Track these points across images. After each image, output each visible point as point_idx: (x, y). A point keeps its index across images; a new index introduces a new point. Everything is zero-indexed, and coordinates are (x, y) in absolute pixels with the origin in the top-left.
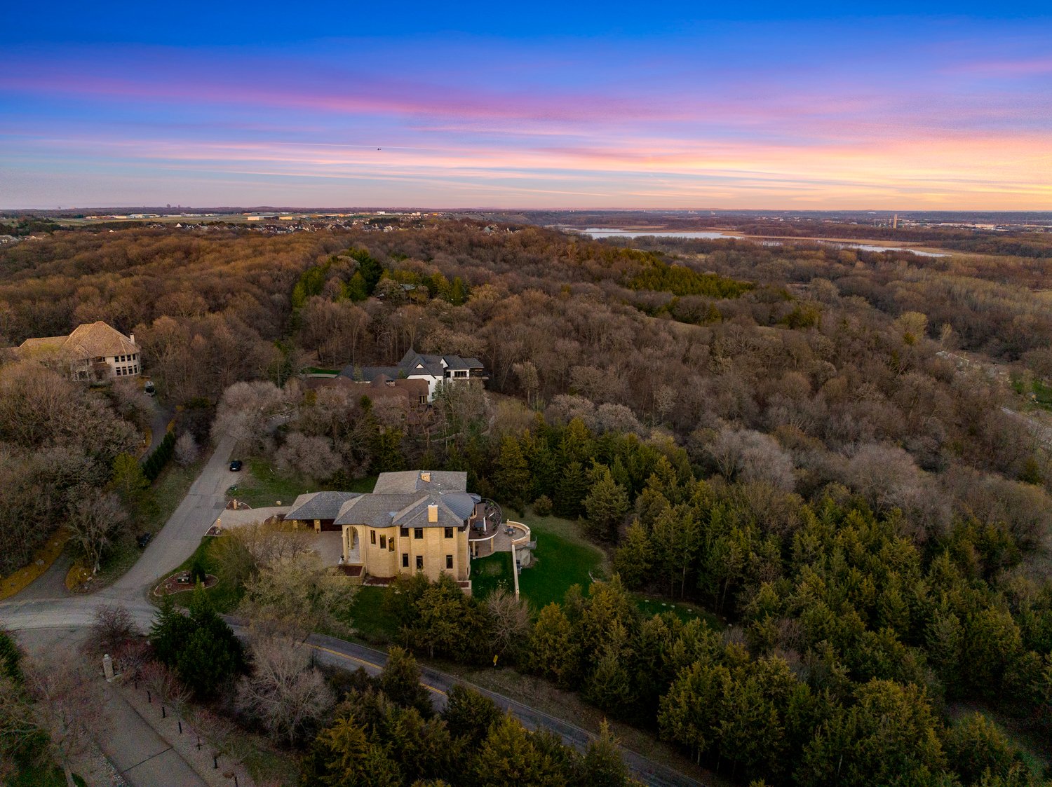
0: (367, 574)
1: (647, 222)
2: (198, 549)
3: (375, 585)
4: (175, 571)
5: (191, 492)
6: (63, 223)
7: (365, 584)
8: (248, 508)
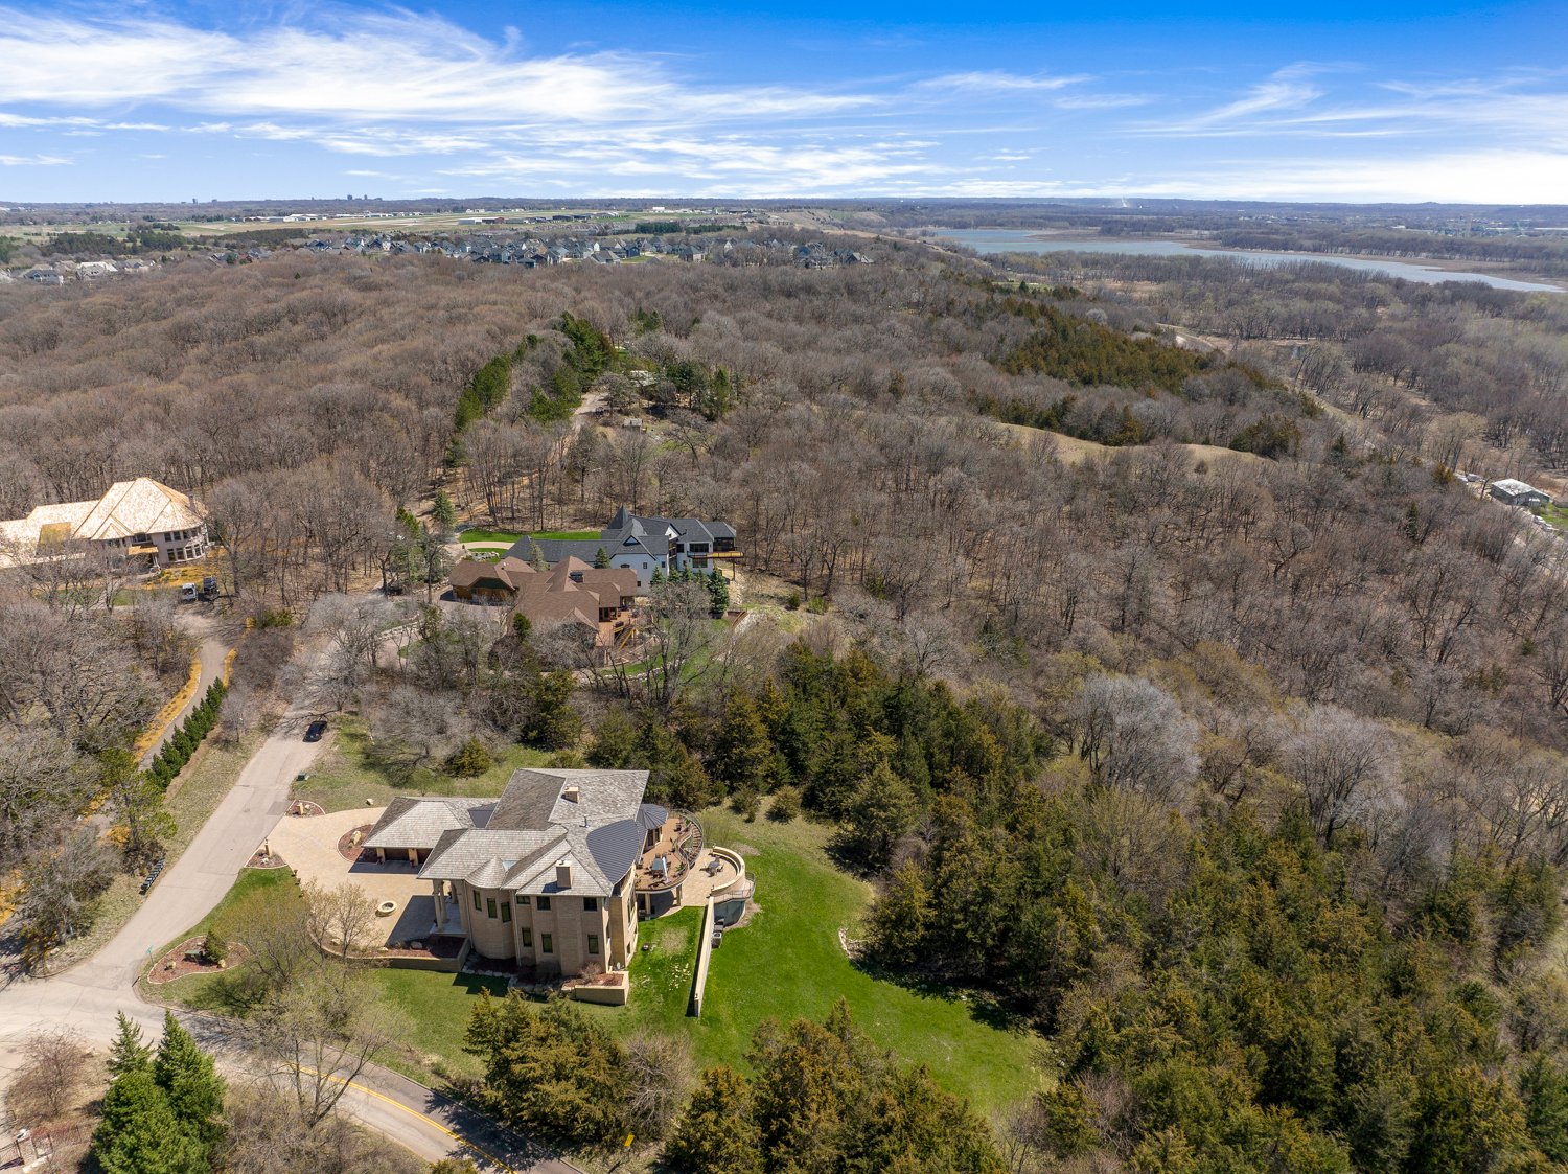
0: (473, 951)
1: (1067, 224)
2: (228, 894)
3: (480, 973)
4: (187, 933)
5: (241, 781)
6: (191, 232)
7: (464, 970)
8: (320, 813)
